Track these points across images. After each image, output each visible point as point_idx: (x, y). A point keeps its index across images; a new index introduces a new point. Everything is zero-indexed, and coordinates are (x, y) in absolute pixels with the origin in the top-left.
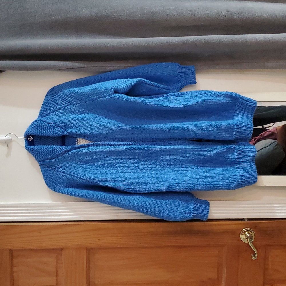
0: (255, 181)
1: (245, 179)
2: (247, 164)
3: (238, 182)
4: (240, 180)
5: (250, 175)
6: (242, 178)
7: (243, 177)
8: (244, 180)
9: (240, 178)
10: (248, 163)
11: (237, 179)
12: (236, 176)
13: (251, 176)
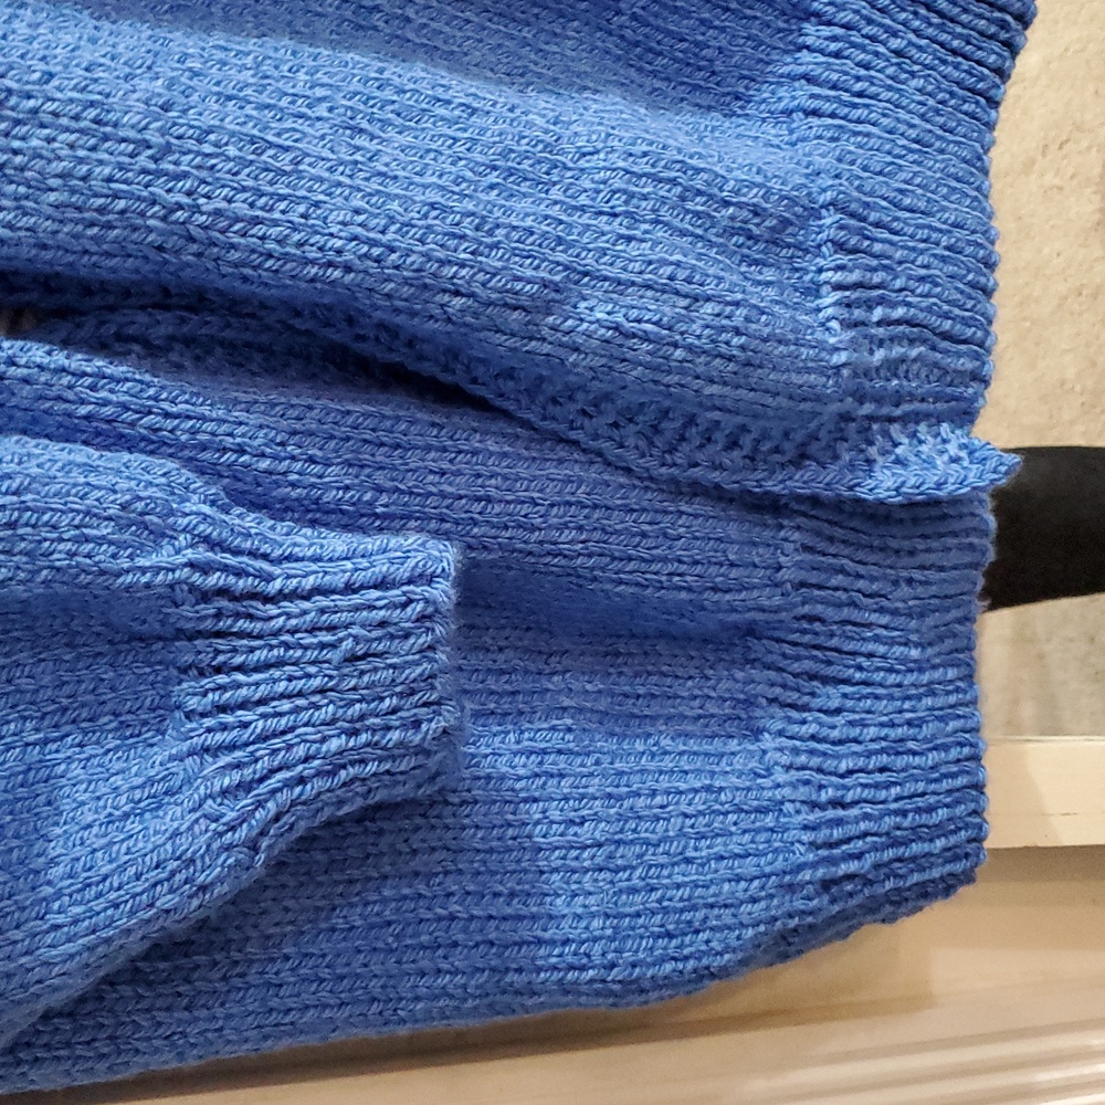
0: (958, 867)
1: (859, 856)
2: (903, 660)
3: (791, 888)
4: (814, 865)
5: (920, 802)
6: (837, 833)
7: (839, 822)
8: (853, 866)
9: (813, 845)
10: (915, 653)
11: (779, 864)
12: (769, 820)
13: (931, 809)
